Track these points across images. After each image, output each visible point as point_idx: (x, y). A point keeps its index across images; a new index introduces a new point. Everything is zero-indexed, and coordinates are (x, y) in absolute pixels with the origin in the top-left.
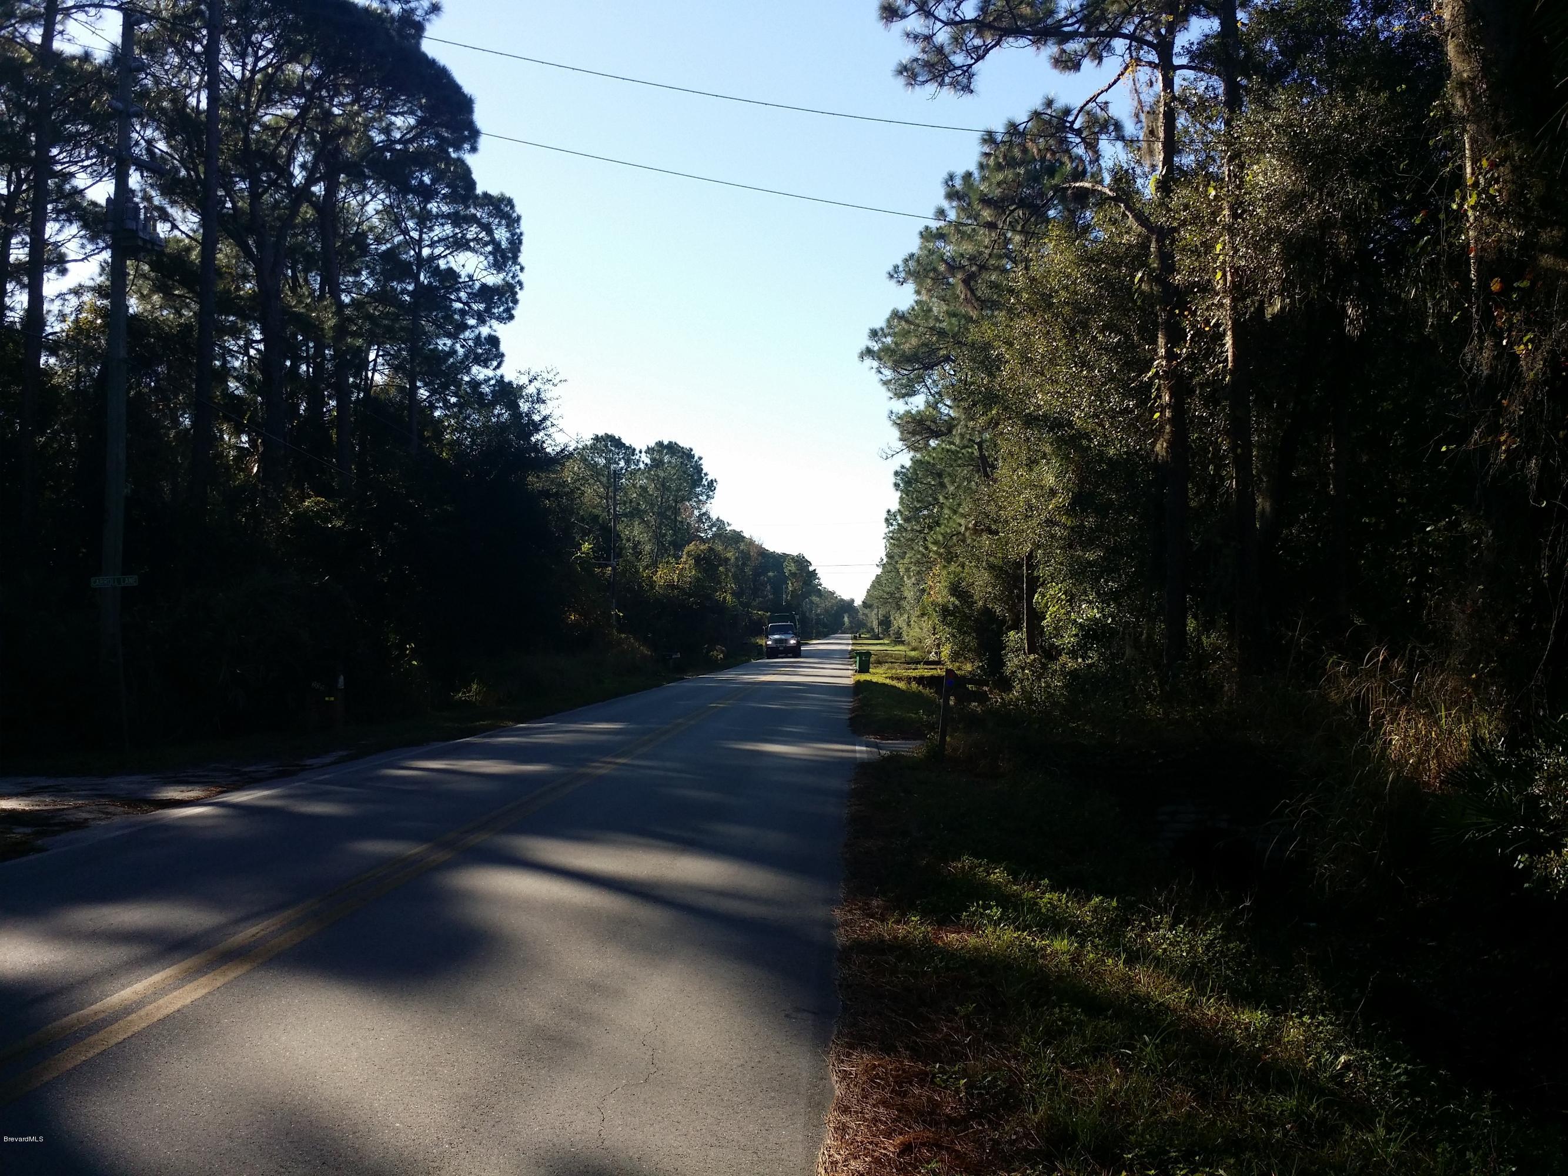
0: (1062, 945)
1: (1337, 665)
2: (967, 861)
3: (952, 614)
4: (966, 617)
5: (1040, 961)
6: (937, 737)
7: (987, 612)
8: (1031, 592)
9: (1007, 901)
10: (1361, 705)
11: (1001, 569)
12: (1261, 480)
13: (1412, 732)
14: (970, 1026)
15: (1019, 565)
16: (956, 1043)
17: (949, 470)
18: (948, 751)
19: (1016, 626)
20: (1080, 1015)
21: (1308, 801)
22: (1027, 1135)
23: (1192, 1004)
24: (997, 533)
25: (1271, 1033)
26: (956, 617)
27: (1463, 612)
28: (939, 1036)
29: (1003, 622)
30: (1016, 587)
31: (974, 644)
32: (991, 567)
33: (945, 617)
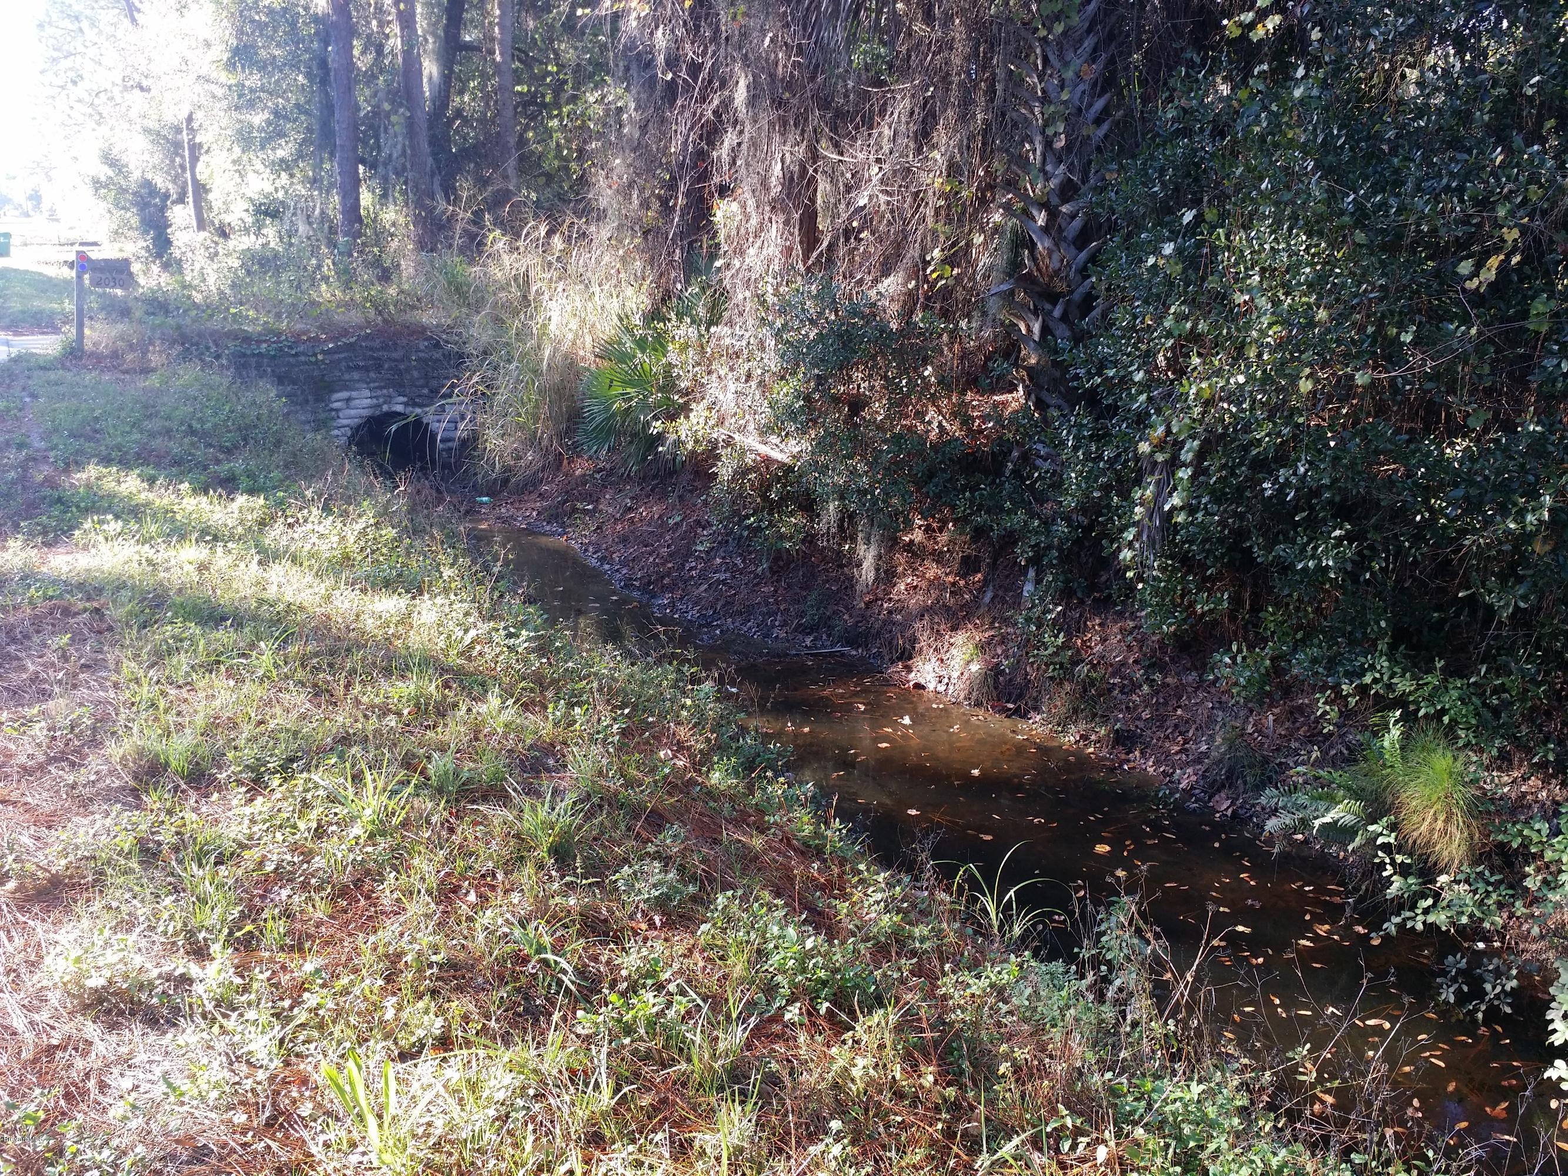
0: (190, 553)
1: (497, 240)
2: (92, 471)
3: (106, 186)
4: (123, 191)
5: (162, 574)
6: (74, 330)
7: (148, 184)
8: (195, 159)
9: (133, 512)
10: (524, 281)
11: (158, 134)
12: (426, 40)
13: (569, 308)
14: (65, 658)
15: (178, 130)
16: (45, 681)
17: (88, 12)
18: (88, 345)
19: (181, 200)
20: (194, 629)
21: (475, 379)
22: (112, 772)
23: (328, 598)
24: (148, 90)
25: (405, 619)
26: (110, 190)
27: (610, 187)
28: (25, 676)
29: (166, 196)
30: (177, 154)
31: (135, 221)
32: (147, 131)
33: (97, 190)
